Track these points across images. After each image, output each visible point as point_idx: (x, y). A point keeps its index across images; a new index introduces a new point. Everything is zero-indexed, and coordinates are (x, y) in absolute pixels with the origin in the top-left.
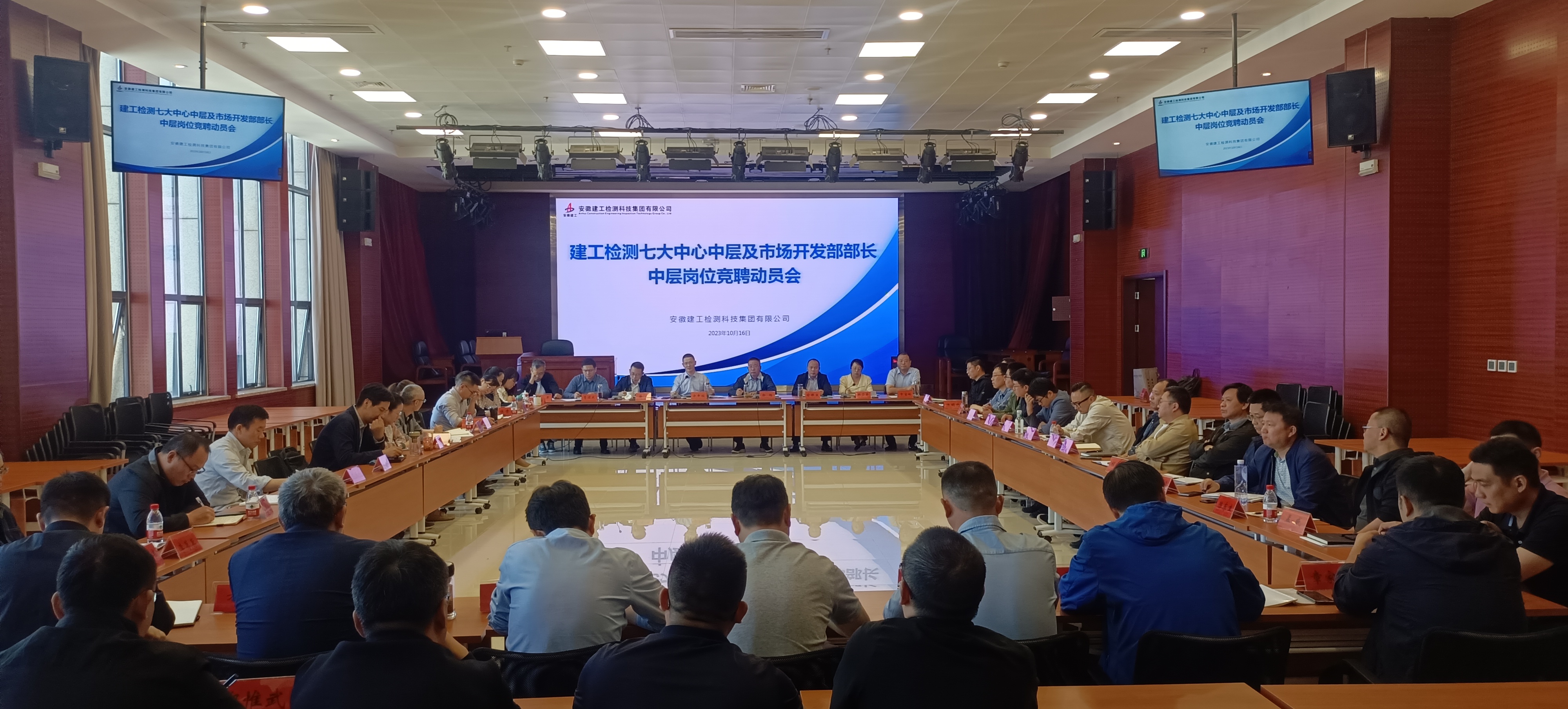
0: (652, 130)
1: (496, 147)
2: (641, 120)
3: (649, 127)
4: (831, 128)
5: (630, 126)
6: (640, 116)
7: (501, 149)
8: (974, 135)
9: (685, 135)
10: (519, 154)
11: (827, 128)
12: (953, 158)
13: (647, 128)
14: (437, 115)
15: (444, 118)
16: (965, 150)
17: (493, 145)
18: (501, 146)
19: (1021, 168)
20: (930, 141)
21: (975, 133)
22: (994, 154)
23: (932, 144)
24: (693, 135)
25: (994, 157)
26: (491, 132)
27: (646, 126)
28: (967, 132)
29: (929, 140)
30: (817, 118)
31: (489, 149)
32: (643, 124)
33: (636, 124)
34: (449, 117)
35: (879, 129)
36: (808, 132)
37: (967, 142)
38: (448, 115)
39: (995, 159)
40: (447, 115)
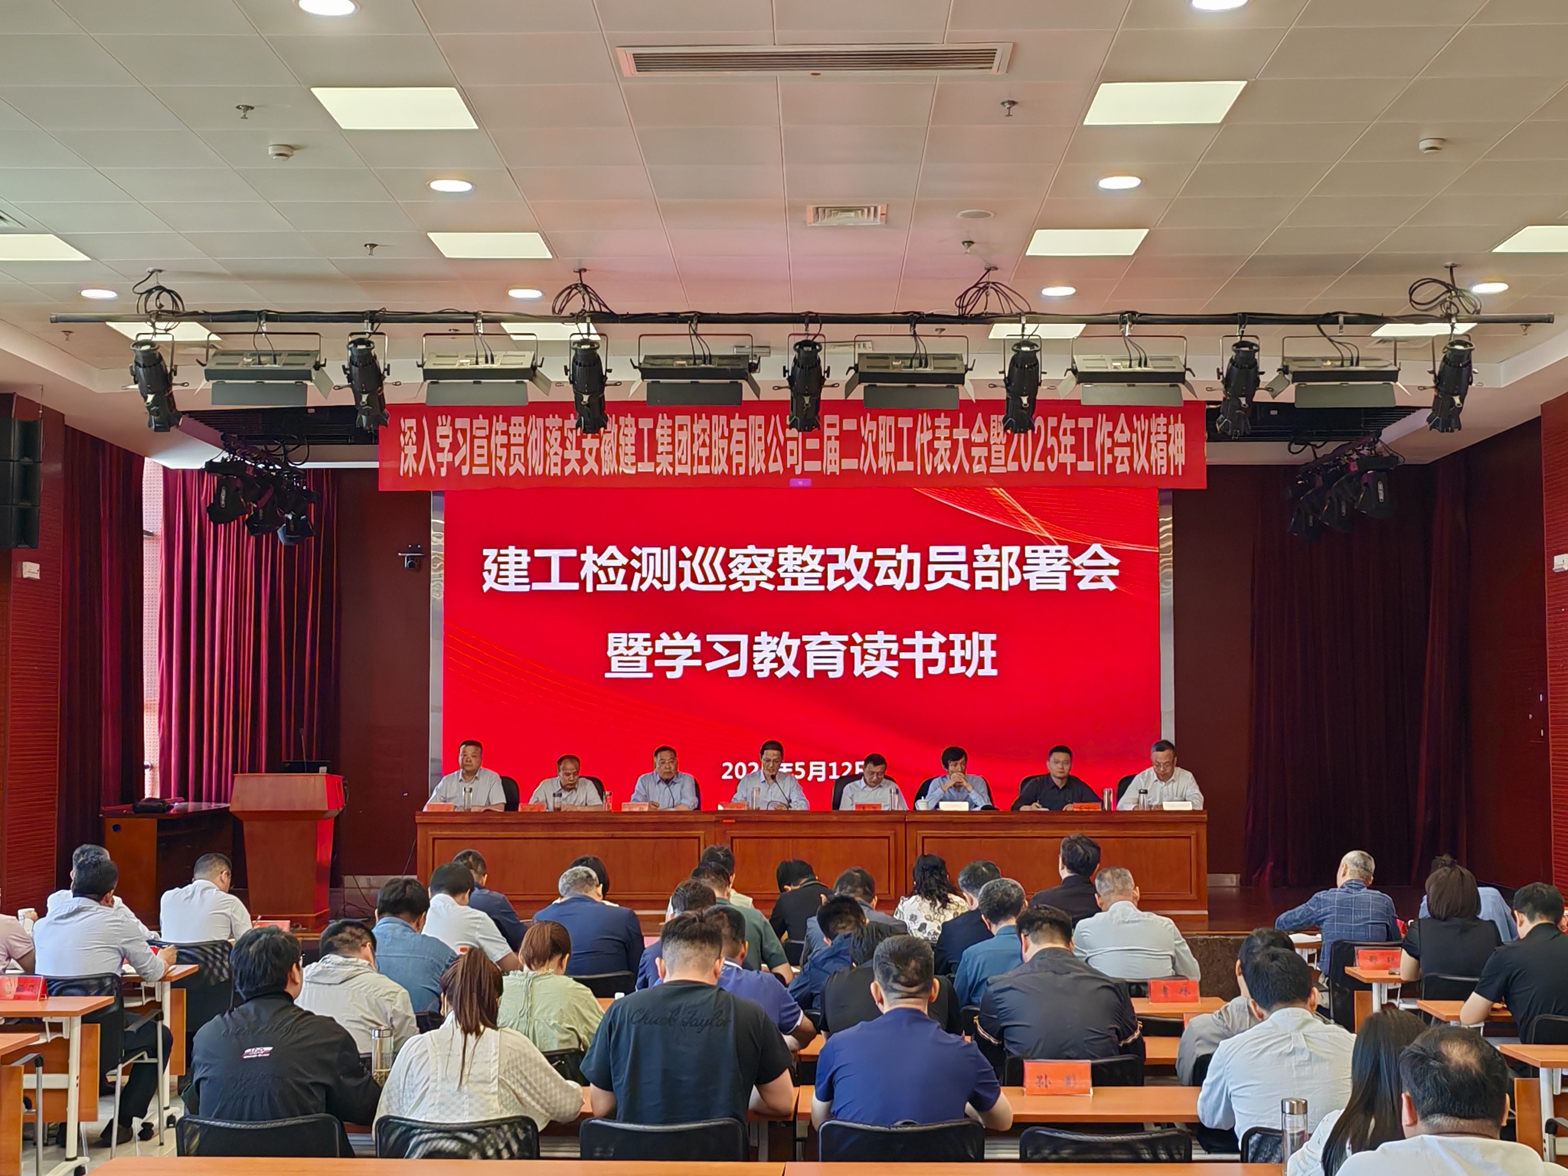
0: (612, 317)
1: (263, 359)
2: (586, 297)
3: (604, 310)
4: (1015, 311)
5: (561, 310)
6: (585, 287)
7: (275, 363)
8: (1345, 326)
9: (684, 328)
10: (313, 371)
11: (1007, 311)
12: (1299, 377)
13: (601, 312)
14: (142, 289)
15: (154, 295)
16: (1325, 359)
17: (257, 354)
18: (275, 356)
19: (1457, 400)
20: (1244, 339)
21: (1347, 321)
22: (1392, 368)
23: (1251, 345)
24: (702, 328)
25: (1393, 376)
26: (251, 326)
27: (597, 309)
28: (1330, 318)
29: (1242, 336)
30: (982, 288)
31: (248, 364)
32: (591, 302)
33: (576, 304)
34: (165, 293)
35: (1127, 312)
36: (962, 319)
37: (1331, 341)
38: (164, 289)
39: (1396, 380)
40: (161, 289)
